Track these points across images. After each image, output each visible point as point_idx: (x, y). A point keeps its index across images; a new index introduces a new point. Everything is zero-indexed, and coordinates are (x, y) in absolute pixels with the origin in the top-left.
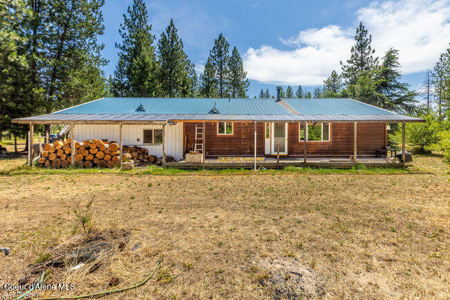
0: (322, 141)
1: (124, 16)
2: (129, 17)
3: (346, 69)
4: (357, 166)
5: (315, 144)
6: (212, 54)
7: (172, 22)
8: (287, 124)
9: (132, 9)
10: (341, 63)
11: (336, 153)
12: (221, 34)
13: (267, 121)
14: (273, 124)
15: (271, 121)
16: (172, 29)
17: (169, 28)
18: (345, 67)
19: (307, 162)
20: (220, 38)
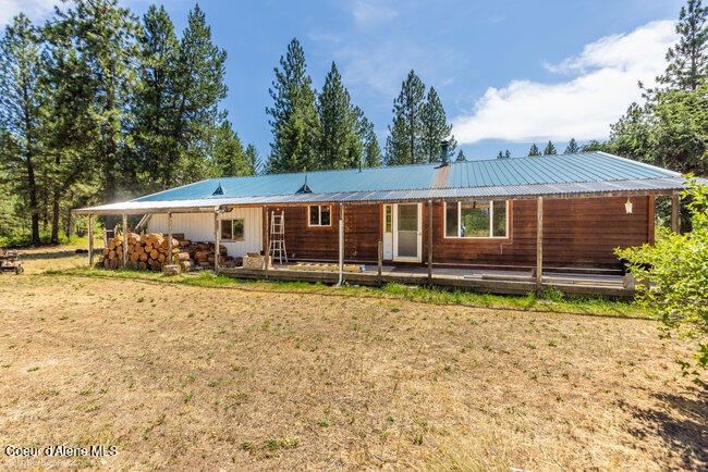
0: (491, 237)
1: (276, 70)
2: (281, 70)
3: (653, 96)
4: (540, 292)
5: (477, 243)
6: (397, 104)
7: (334, 66)
8: (420, 206)
9: (285, 59)
10: (641, 85)
11: (521, 262)
12: (412, 72)
13: (386, 201)
14: (395, 206)
15: (393, 201)
16: (333, 76)
17: (330, 76)
18: (650, 91)
19: (433, 276)
20: (410, 77)
